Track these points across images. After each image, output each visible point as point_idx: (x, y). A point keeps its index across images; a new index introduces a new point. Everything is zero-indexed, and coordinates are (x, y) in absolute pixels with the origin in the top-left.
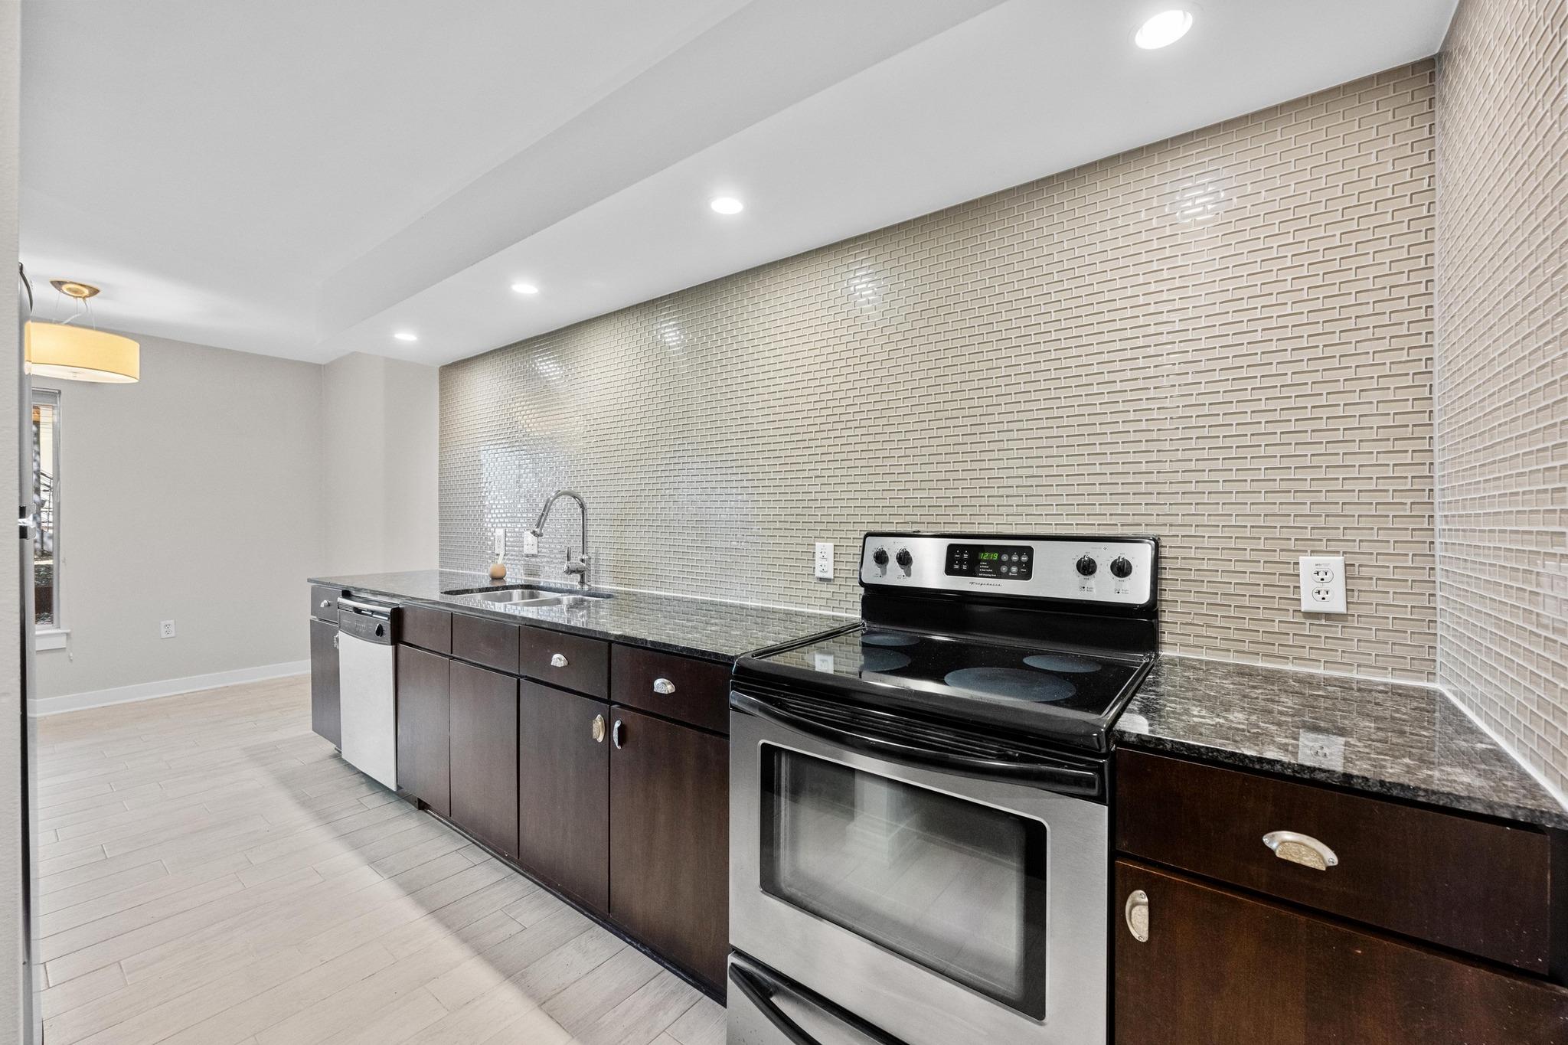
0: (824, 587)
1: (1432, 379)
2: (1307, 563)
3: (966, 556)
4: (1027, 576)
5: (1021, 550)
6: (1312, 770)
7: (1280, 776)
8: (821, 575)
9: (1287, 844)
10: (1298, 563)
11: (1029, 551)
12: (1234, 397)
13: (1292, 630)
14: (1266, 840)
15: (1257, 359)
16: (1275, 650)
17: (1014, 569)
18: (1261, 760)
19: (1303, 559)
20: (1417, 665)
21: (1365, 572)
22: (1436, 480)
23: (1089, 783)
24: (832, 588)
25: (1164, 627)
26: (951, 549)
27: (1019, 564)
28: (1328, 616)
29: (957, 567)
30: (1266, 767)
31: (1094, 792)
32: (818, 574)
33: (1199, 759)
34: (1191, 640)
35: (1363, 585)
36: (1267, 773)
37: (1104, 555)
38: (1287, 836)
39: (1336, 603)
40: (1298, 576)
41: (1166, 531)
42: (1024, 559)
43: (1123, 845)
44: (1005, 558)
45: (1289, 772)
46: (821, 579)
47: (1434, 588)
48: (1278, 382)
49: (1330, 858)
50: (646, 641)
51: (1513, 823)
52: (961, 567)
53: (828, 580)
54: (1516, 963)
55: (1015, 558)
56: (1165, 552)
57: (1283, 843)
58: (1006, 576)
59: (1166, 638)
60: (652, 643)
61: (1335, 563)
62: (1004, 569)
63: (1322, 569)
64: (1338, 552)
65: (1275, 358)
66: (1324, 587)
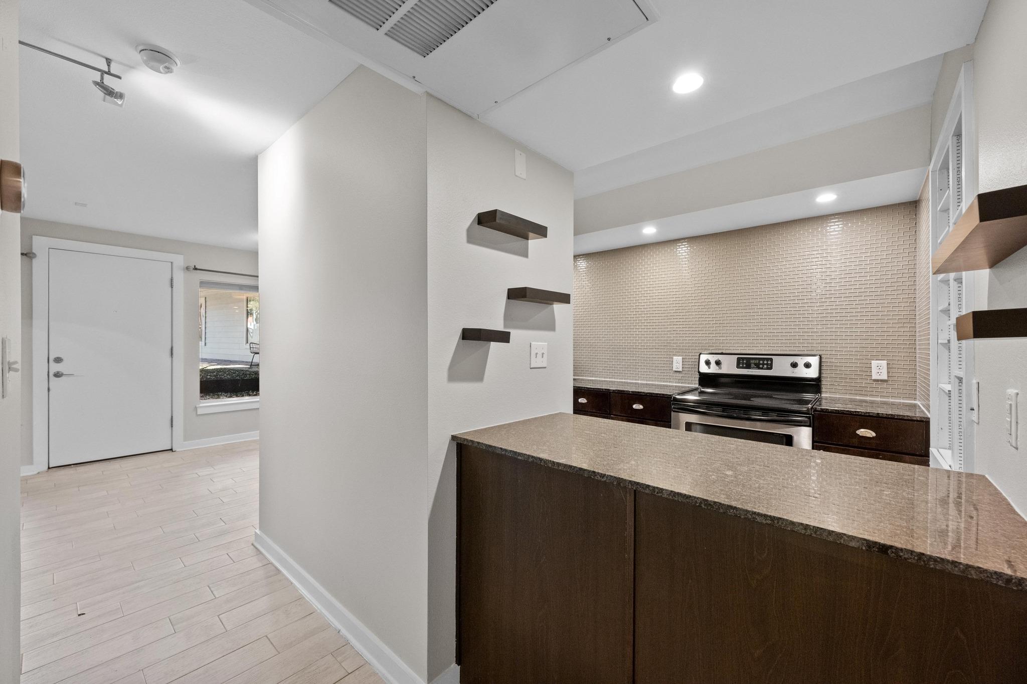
0: (678, 374)
1: (915, 304)
2: (874, 363)
3: (745, 362)
4: (771, 368)
5: (767, 359)
6: (869, 413)
7: (861, 415)
8: (676, 370)
9: (862, 432)
10: (871, 363)
11: (771, 360)
12: (849, 307)
13: (869, 386)
14: (857, 432)
15: (857, 294)
16: (863, 393)
17: (765, 366)
18: (856, 412)
19: (873, 362)
20: (911, 396)
21: (894, 366)
22: (917, 336)
23: (805, 422)
24: (681, 375)
25: (823, 386)
26: (739, 359)
27: (767, 364)
28: (882, 381)
29: (741, 365)
30: (857, 413)
31: (808, 424)
32: (674, 369)
33: (839, 413)
34: (833, 390)
35: (894, 370)
36: (857, 415)
37: (801, 361)
38: (862, 430)
39: (885, 377)
40: (871, 367)
41: (824, 352)
42: (769, 362)
43: (816, 439)
44: (761, 362)
45: (863, 414)
46: (676, 371)
47: (916, 371)
48: (865, 302)
49: (874, 434)
50: (629, 391)
51: (917, 421)
52: (743, 366)
53: (679, 372)
54: (917, 453)
55: (765, 362)
56: (823, 360)
57: (861, 432)
58: (762, 369)
59: (823, 390)
60: (632, 392)
61: (884, 363)
62: (761, 366)
63: (879, 365)
64: (885, 360)
65: (863, 294)
66: (880, 371)
